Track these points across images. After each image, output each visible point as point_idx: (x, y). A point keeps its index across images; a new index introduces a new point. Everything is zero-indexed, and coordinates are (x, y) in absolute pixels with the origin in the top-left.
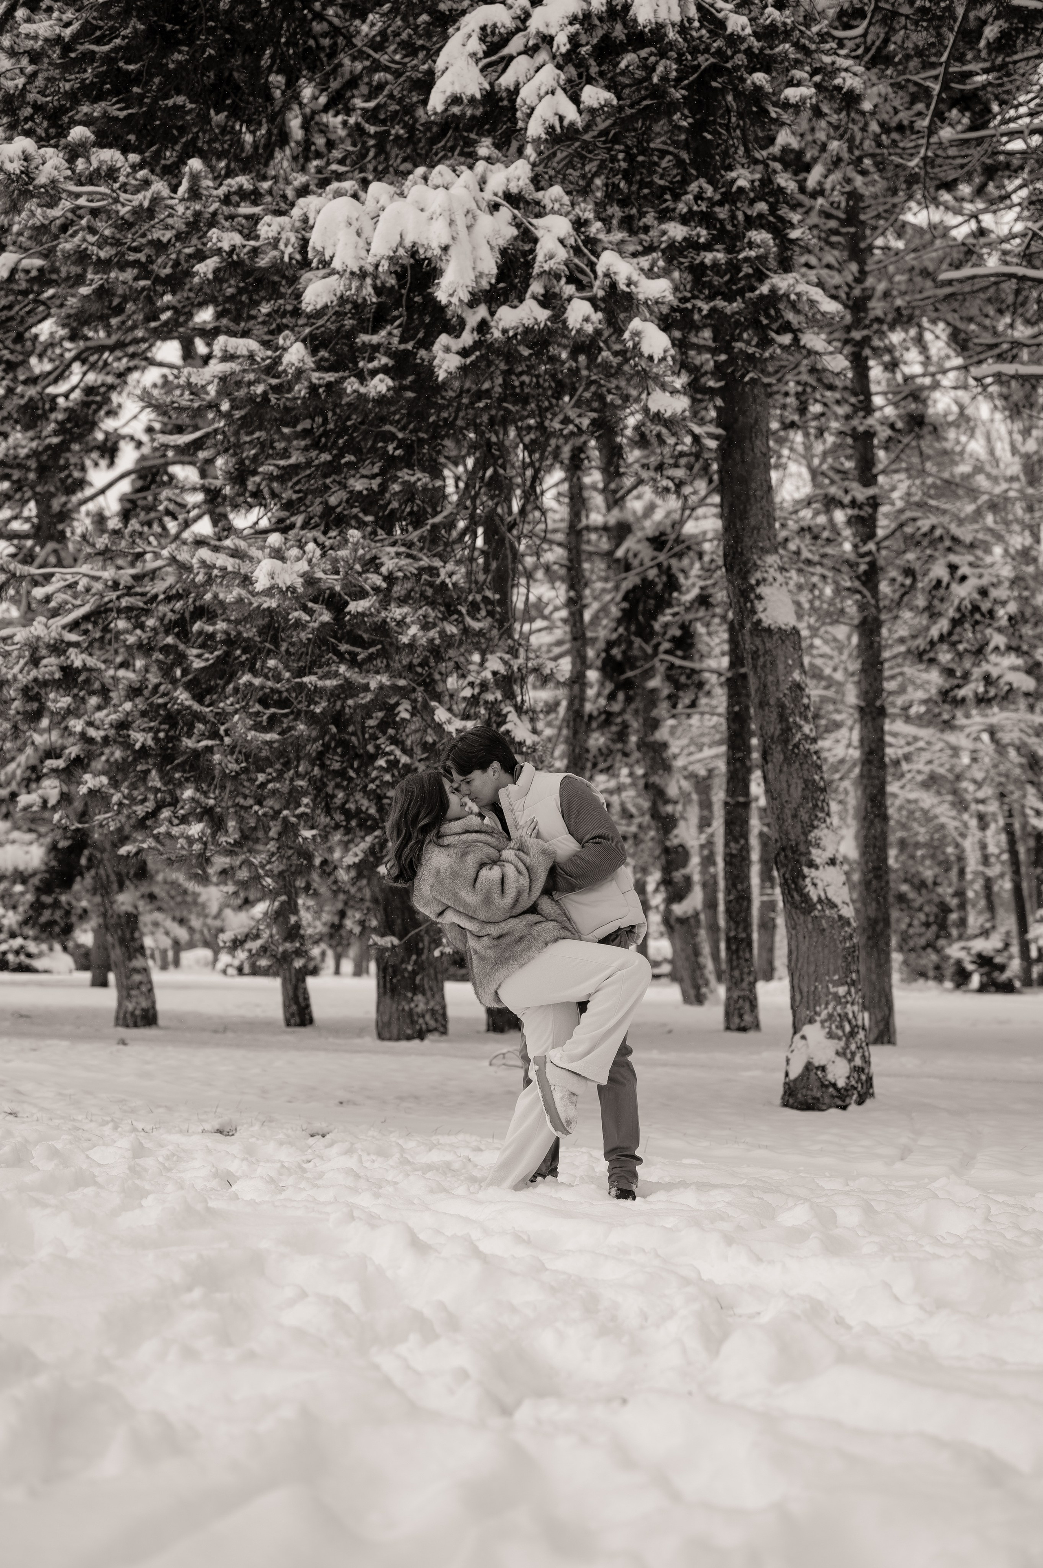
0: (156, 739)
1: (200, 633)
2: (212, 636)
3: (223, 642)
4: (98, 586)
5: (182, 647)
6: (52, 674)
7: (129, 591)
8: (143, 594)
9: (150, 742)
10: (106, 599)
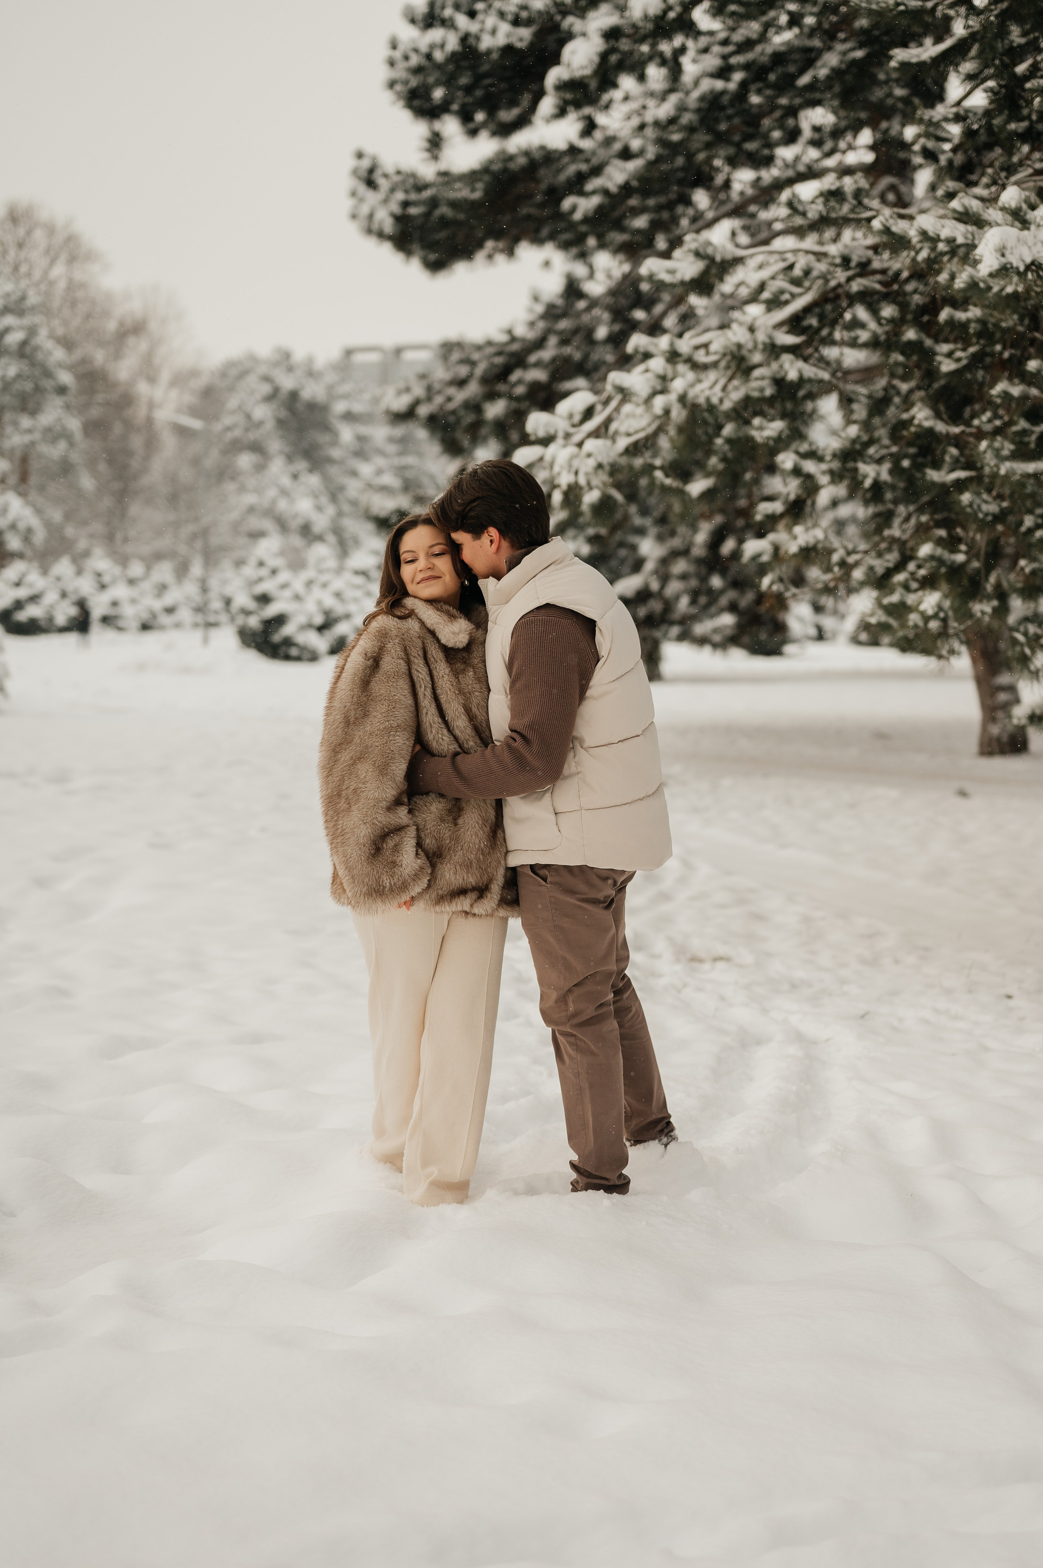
0: (896, 470)
1: (951, 322)
2: (964, 325)
3: (979, 335)
4: (821, 267)
5: (928, 342)
6: (762, 390)
7: (864, 269)
8: (884, 272)
9: (885, 476)
10: (833, 283)
